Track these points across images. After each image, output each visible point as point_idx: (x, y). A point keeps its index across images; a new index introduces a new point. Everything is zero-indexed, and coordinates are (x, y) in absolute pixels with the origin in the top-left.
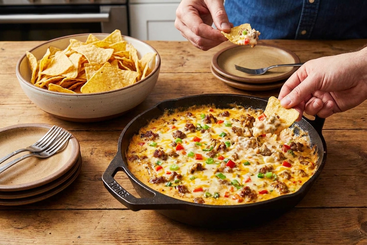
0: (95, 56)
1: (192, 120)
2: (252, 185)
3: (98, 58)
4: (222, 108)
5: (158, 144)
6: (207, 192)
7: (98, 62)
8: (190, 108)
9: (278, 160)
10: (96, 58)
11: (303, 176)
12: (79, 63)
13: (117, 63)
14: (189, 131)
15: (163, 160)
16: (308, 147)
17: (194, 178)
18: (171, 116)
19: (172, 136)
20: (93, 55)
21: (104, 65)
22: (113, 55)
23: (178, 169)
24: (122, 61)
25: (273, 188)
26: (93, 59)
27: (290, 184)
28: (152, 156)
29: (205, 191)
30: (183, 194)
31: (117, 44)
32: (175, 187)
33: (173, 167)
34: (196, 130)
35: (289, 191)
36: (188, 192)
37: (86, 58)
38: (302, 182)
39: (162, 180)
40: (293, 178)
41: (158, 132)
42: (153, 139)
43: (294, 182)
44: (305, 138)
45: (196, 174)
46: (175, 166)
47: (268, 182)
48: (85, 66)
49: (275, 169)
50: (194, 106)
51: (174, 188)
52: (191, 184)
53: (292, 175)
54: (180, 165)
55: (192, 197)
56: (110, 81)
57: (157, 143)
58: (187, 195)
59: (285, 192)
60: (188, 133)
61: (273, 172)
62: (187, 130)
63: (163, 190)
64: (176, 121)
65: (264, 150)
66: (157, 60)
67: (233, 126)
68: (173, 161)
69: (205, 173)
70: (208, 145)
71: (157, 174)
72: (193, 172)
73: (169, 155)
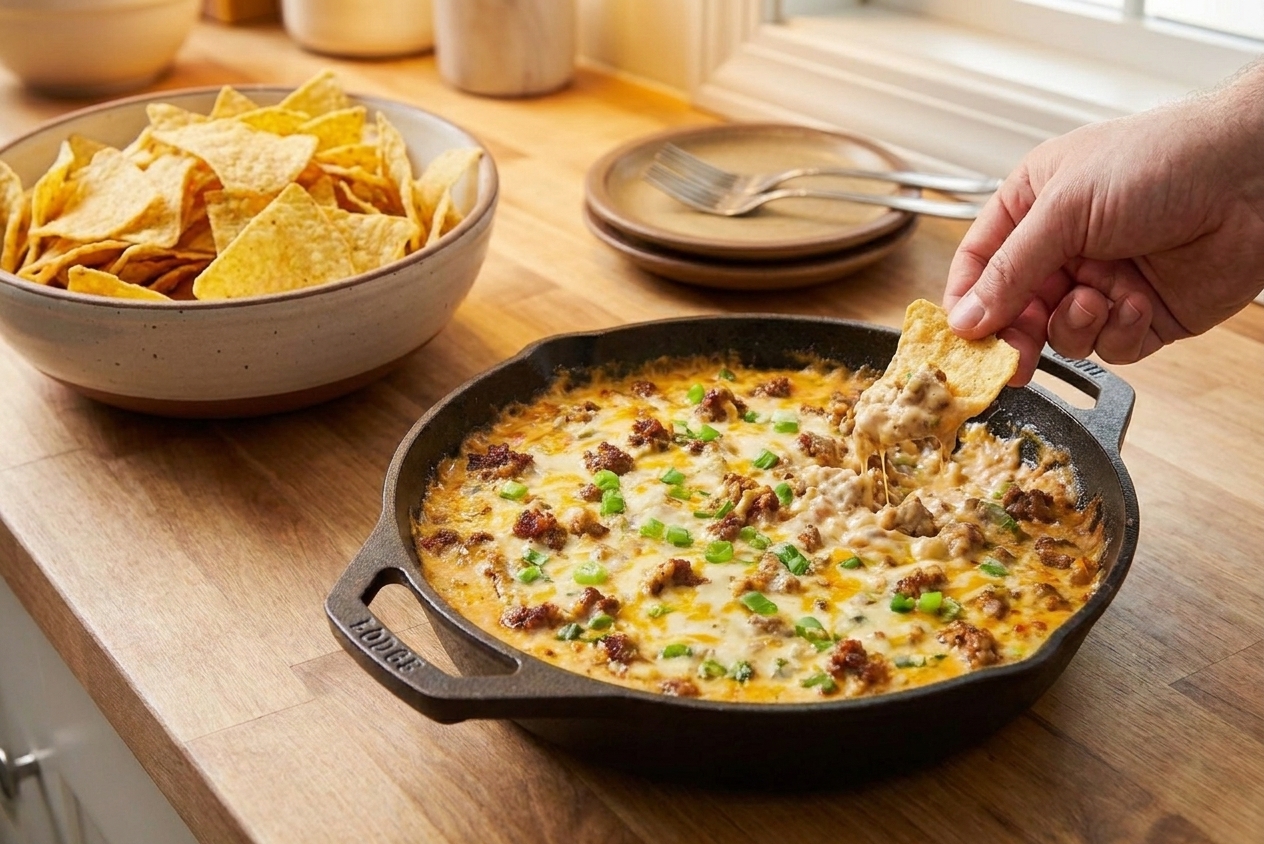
0: (245, 162)
1: (656, 409)
2: (871, 635)
3: (258, 168)
4: (762, 366)
5: (531, 492)
6: (708, 658)
7: (256, 183)
8: (647, 364)
9: (964, 552)
10: (250, 169)
11: (1052, 608)
12: (187, 190)
13: (332, 191)
14: (646, 447)
15: (551, 547)
16: (1070, 507)
17: (664, 613)
18: (578, 392)
19: (583, 464)
20: (236, 157)
21: (281, 196)
22: (314, 157)
23: (605, 580)
24: (350, 181)
25: (944, 649)
26: (239, 172)
27: (1005, 634)
28: (511, 531)
29: (701, 657)
30: (623, 667)
31: (329, 122)
32: (596, 642)
33: (587, 573)
34: (671, 444)
35: (1002, 657)
36: (642, 659)
37: (212, 171)
38: (1049, 627)
39: (544, 619)
40: (1015, 612)
41: (532, 450)
42: (514, 474)
43: (1020, 629)
44: (1059, 476)
45: (670, 598)
46: (593, 567)
47: (926, 624)
48: (209, 202)
49: (952, 582)
50: (663, 359)
51: (591, 645)
52: (654, 631)
53: (1012, 603)
54: (613, 564)
55: (657, 677)
56: (305, 253)
57: (527, 489)
58: (639, 669)
59: (988, 662)
60: (644, 455)
61: (945, 594)
62: (638, 443)
63: (550, 653)
64: (597, 409)
65: (914, 517)
66: (484, 174)
67: (804, 429)
68: (585, 550)
69: (700, 595)
70: (714, 496)
71: (529, 598)
72: (657, 589)
73: (574, 532)
